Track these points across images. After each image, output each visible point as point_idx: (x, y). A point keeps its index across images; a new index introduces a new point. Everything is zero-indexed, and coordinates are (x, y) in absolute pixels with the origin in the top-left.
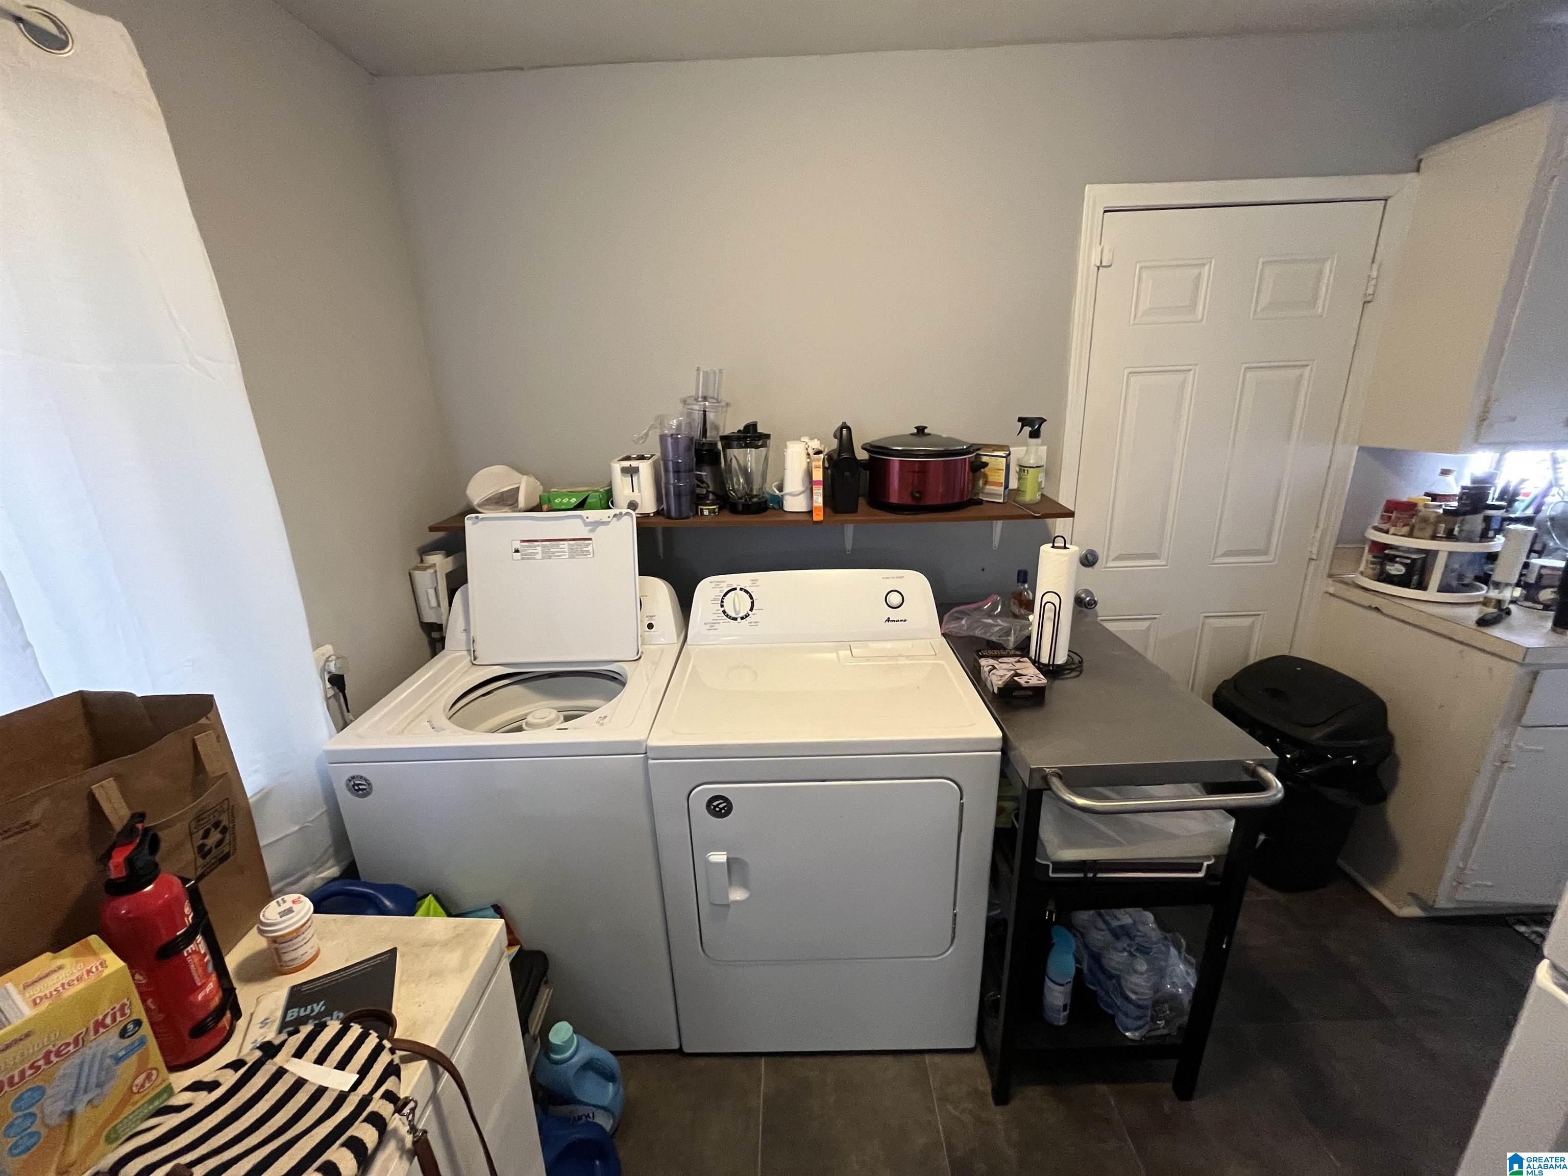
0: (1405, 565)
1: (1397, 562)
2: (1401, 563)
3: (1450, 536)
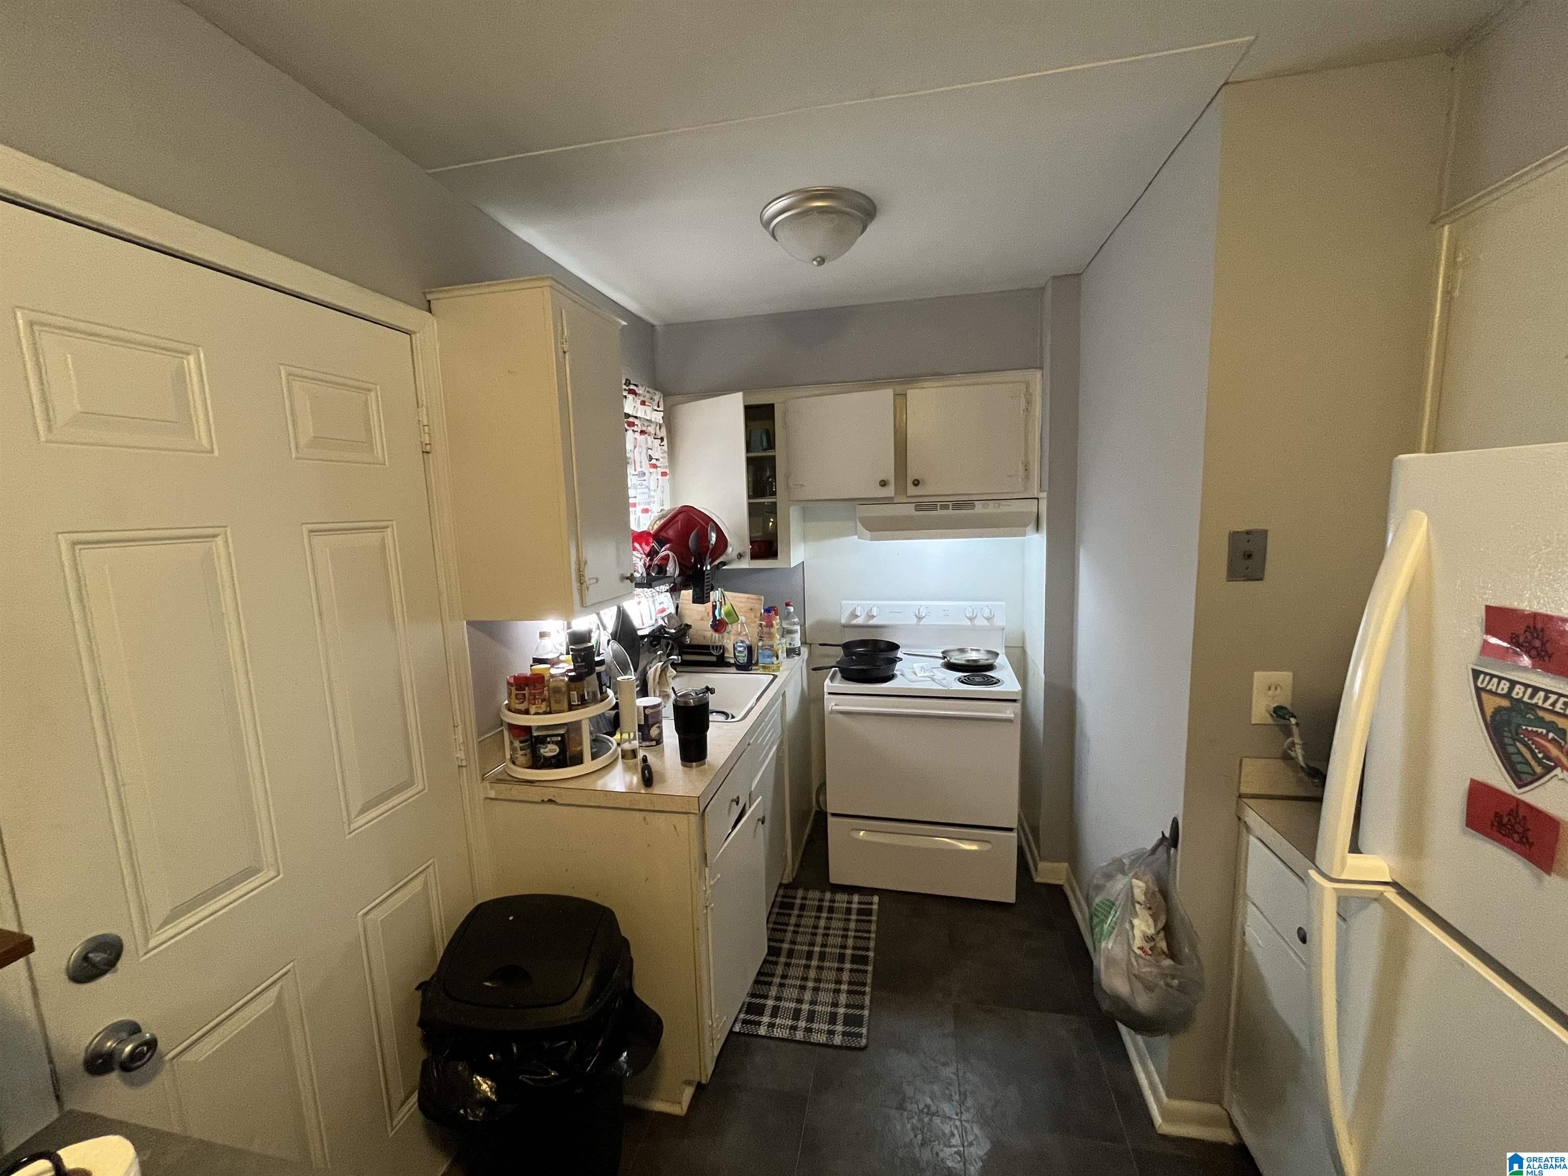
0: (556, 743)
1: (549, 743)
2: (553, 742)
3: (583, 703)
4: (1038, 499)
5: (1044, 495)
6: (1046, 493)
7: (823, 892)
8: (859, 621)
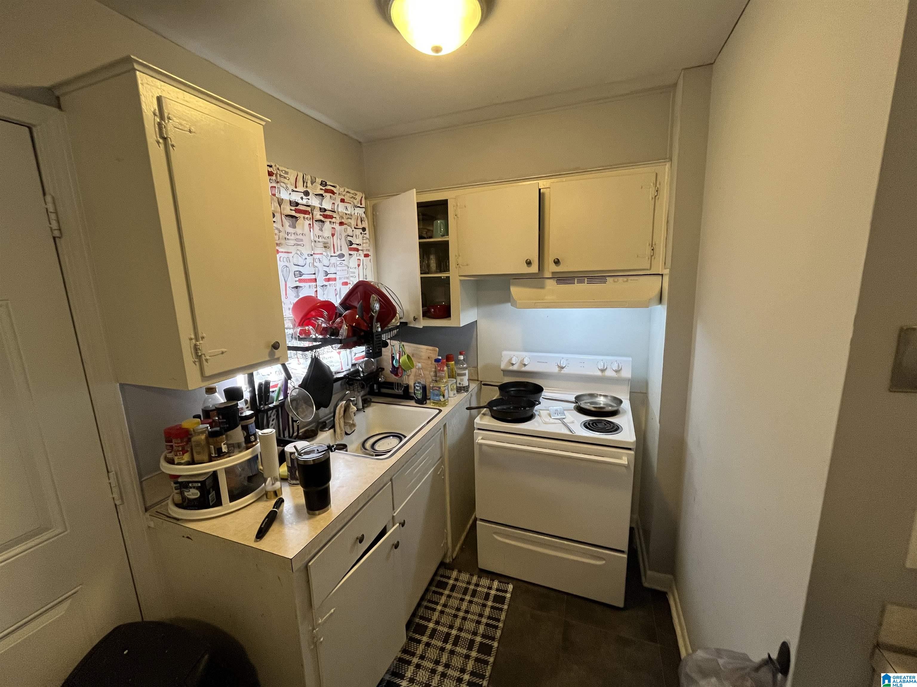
0: (197, 488)
1: (191, 488)
2: (194, 487)
3: (220, 454)
4: (662, 275)
5: (666, 272)
6: (669, 270)
7: (472, 575)
8: (515, 368)
